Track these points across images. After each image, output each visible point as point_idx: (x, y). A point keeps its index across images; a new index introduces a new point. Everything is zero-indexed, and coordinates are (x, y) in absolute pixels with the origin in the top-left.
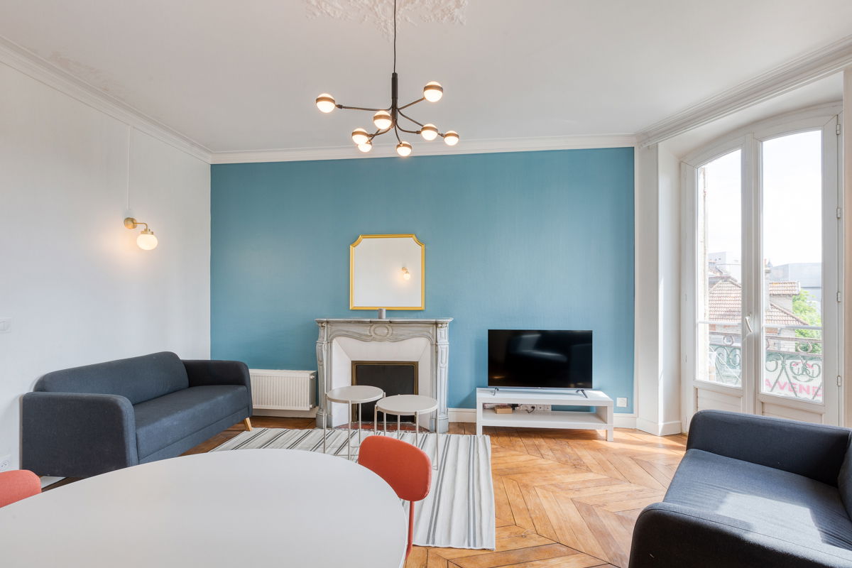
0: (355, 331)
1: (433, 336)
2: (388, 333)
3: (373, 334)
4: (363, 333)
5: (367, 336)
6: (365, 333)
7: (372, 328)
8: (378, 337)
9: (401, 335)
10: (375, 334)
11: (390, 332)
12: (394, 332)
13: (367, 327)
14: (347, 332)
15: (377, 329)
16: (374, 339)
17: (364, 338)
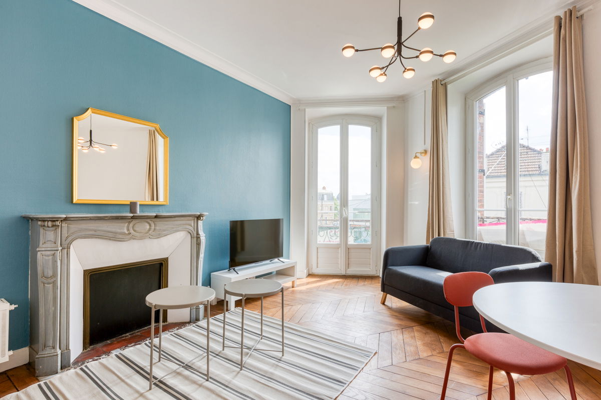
0: (109, 229)
1: (194, 229)
2: (150, 230)
3: (132, 231)
4: (119, 231)
5: (124, 234)
6: (122, 231)
7: (131, 225)
8: (137, 234)
9: (164, 230)
10: (135, 231)
11: (153, 227)
12: (157, 228)
13: (125, 223)
14: (95, 231)
15: (136, 226)
16: (134, 238)
17: (120, 236)
